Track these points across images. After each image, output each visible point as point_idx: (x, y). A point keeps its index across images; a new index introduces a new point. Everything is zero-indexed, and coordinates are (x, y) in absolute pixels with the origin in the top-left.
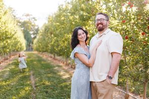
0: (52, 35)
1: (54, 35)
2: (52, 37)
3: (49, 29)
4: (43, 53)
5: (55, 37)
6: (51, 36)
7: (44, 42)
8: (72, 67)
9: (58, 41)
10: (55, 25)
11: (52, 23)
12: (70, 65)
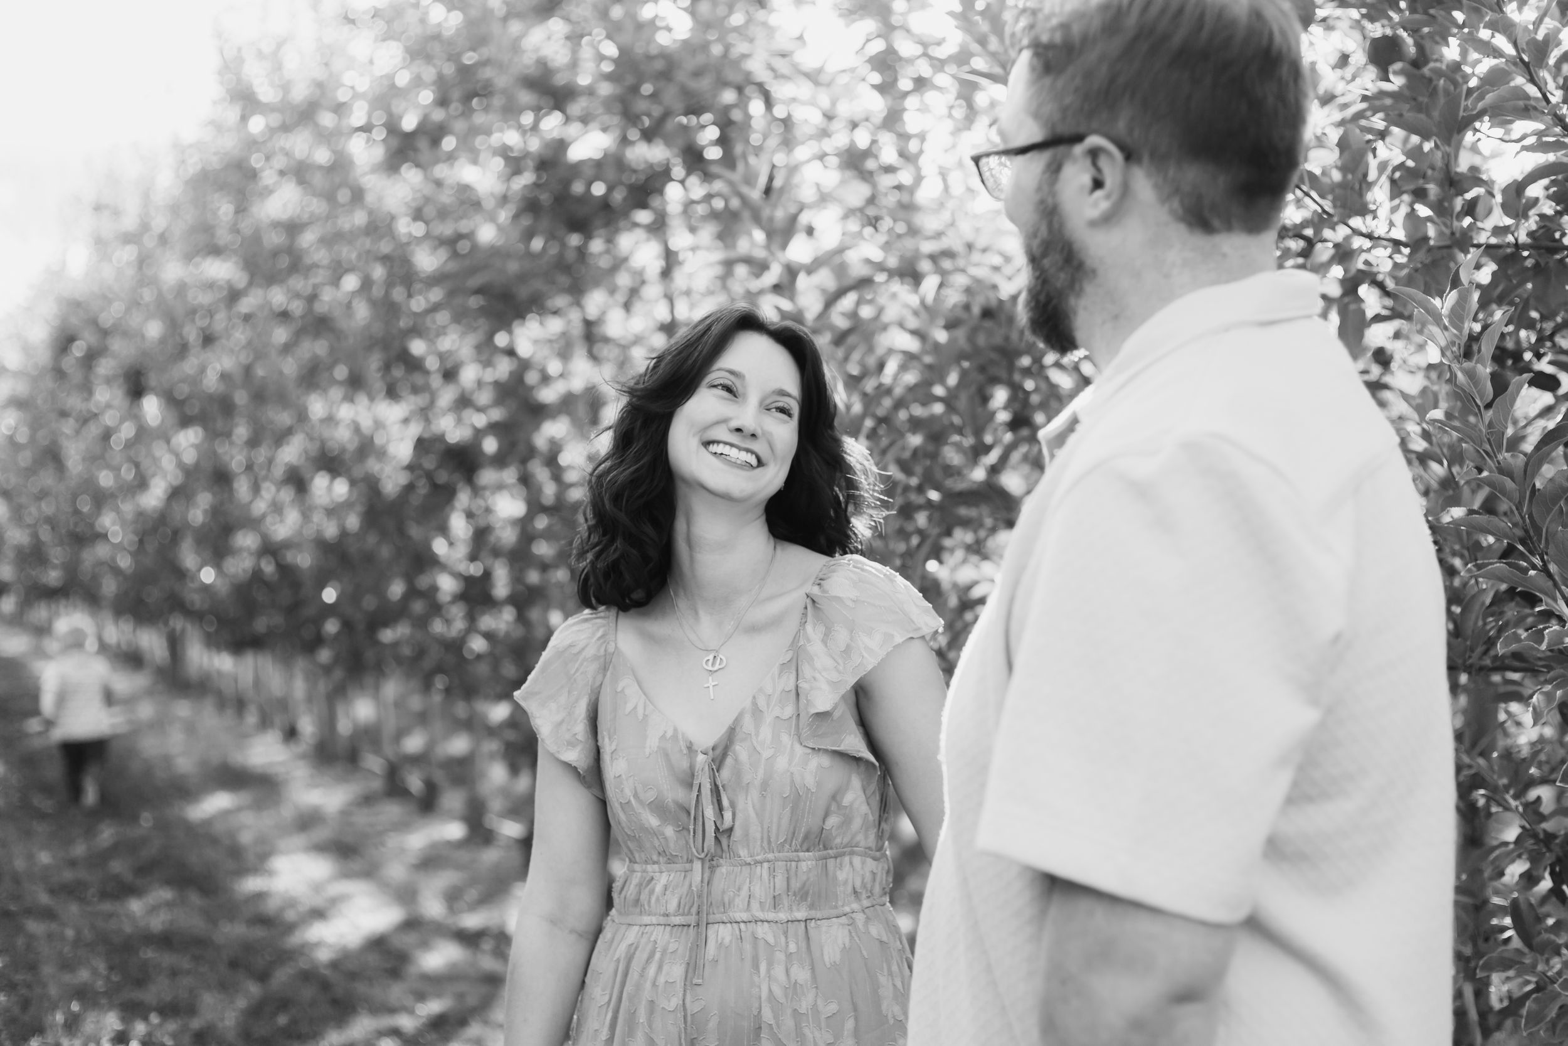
0: (152, 407)
1: (171, 400)
2: (143, 434)
3: (105, 333)
4: (40, 613)
5: (185, 422)
6: (134, 415)
7: (47, 479)
8: (395, 788)
9: (221, 478)
10: (181, 289)
11: (143, 261)
12: (374, 763)
